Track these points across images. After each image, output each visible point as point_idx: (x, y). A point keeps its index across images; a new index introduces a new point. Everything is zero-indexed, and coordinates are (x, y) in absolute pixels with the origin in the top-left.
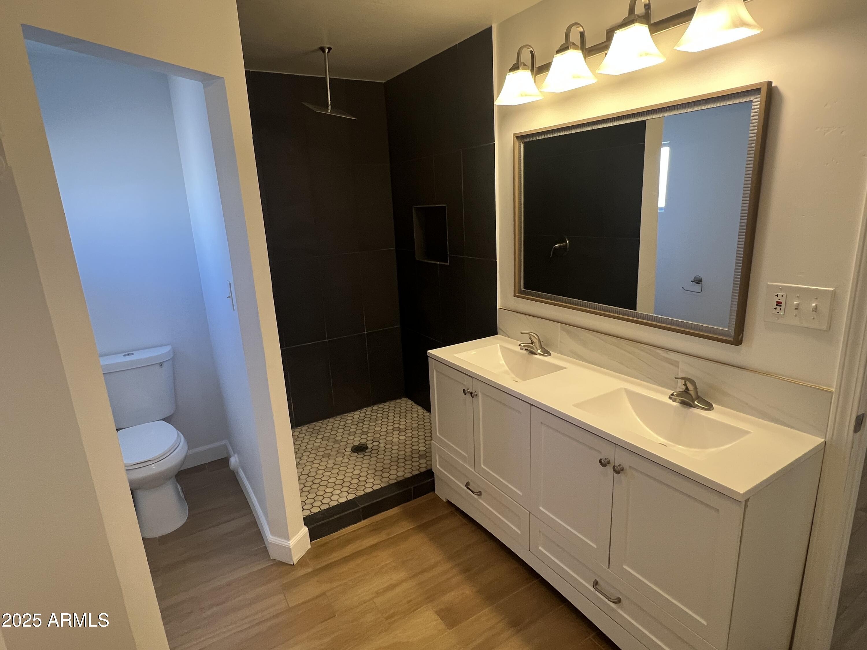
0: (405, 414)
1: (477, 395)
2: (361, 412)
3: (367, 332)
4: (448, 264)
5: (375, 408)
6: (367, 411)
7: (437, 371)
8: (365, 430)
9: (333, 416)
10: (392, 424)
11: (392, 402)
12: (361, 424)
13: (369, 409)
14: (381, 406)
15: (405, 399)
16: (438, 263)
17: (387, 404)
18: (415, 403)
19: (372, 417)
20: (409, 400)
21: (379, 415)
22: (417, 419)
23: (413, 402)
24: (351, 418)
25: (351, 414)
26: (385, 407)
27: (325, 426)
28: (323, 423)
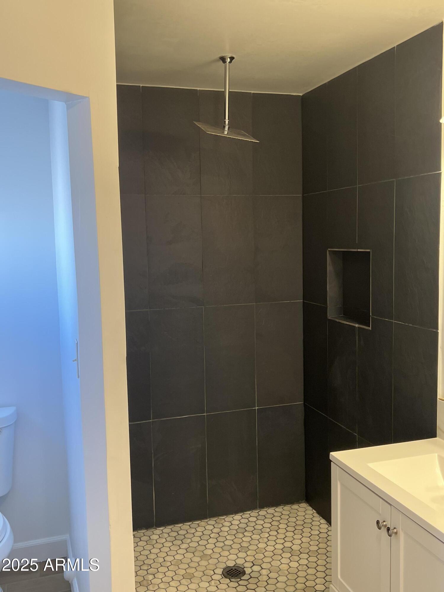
0: (301, 527)
1: (396, 533)
2: (243, 517)
3: (257, 408)
4: (370, 328)
5: (263, 512)
6: (251, 515)
7: (342, 485)
8: (245, 544)
9: (206, 518)
10: (283, 541)
11: (285, 508)
12: (241, 535)
13: (254, 513)
14: (271, 510)
15: (304, 505)
16: (357, 325)
17: (279, 509)
18: (318, 513)
19: (256, 527)
20: (310, 508)
21: (266, 525)
22: (317, 538)
23: (315, 512)
24: (229, 524)
25: (229, 518)
26: (276, 514)
27: (193, 531)
28: (192, 526)
